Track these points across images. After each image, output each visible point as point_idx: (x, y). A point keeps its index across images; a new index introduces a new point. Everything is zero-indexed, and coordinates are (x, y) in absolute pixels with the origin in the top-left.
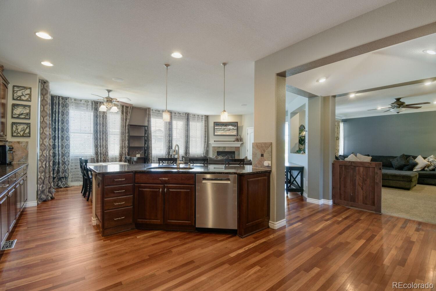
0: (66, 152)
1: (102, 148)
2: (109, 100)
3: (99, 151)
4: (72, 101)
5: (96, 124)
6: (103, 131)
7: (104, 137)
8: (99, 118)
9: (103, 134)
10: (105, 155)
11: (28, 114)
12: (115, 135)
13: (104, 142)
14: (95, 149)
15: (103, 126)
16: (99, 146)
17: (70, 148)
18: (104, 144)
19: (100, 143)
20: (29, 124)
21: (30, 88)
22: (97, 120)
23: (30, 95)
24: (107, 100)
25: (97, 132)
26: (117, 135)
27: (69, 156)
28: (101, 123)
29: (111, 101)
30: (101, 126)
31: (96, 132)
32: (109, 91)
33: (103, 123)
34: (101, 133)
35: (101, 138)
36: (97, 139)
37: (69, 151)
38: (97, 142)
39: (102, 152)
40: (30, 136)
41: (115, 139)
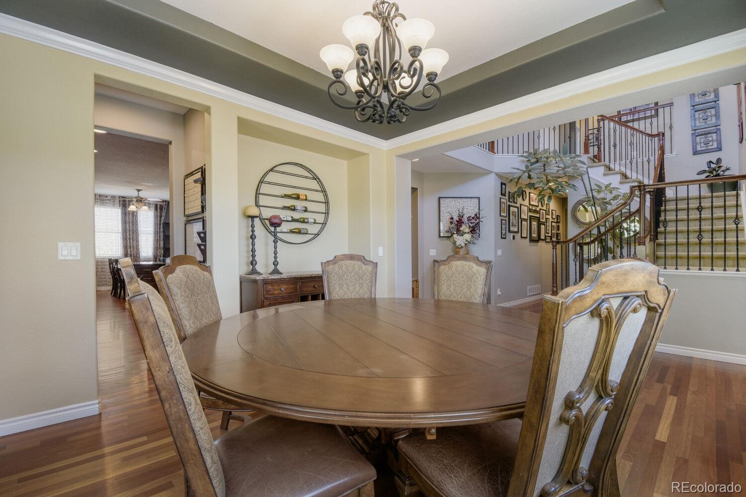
1: (132, 249)
2: (140, 200)
3: (129, 252)
4: (97, 197)
5: (124, 222)
6: (133, 229)
7: (135, 237)
8: (128, 216)
9: (133, 233)
10: (136, 258)
12: (147, 234)
13: (135, 242)
14: (124, 251)
15: (133, 225)
16: (128, 247)
18: (135, 244)
19: (130, 243)
22: (125, 218)
24: (137, 200)
25: (126, 231)
26: (150, 234)
28: (131, 221)
29: (141, 200)
30: (131, 224)
31: (125, 231)
32: (139, 190)
33: (133, 221)
34: (131, 233)
35: (131, 237)
36: (126, 239)
38: (126, 243)
39: (132, 254)
41: (147, 240)
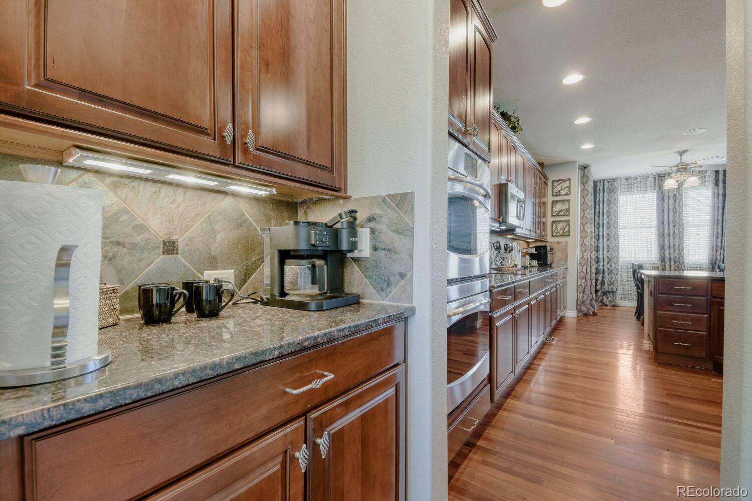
0: (613, 256)
1: (672, 250)
2: (683, 168)
3: (667, 255)
4: (622, 182)
5: (661, 211)
6: (674, 221)
7: (677, 231)
8: (666, 201)
9: (674, 226)
10: (678, 263)
11: (568, 210)
12: (699, 226)
13: (677, 240)
14: (660, 253)
15: (675, 213)
16: (666, 247)
17: (620, 251)
18: (676, 243)
19: (669, 241)
20: (569, 221)
21: (569, 180)
22: (663, 205)
23: (569, 187)
24: (678, 169)
25: (663, 223)
26: (703, 226)
27: (617, 262)
28: (671, 208)
29: (686, 168)
30: (671, 213)
31: (661, 224)
32: (681, 153)
33: (674, 208)
34: (671, 226)
35: (671, 232)
36: (663, 235)
37: (618, 254)
38: (664, 241)
39: (672, 257)
40: (569, 235)
41: (699, 235)
